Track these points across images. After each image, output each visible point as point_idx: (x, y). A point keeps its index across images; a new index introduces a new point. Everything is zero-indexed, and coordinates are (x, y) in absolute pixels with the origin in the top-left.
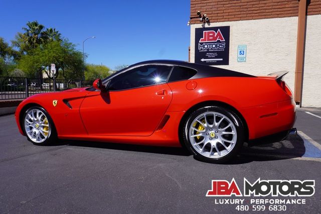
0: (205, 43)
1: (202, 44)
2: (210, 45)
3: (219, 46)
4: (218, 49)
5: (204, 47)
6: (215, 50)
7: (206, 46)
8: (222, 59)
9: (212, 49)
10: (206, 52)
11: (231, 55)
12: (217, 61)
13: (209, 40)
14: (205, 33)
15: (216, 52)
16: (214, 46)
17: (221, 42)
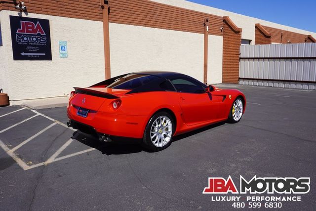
0: (24, 34)
1: (20, 35)
2: (30, 37)
3: (40, 40)
4: (39, 43)
5: (23, 40)
6: (36, 44)
7: (25, 39)
8: (44, 54)
9: (32, 42)
10: (26, 46)
11: (54, 50)
12: (39, 56)
13: (28, 31)
14: (23, 23)
15: (37, 46)
16: (34, 39)
17: (42, 36)
